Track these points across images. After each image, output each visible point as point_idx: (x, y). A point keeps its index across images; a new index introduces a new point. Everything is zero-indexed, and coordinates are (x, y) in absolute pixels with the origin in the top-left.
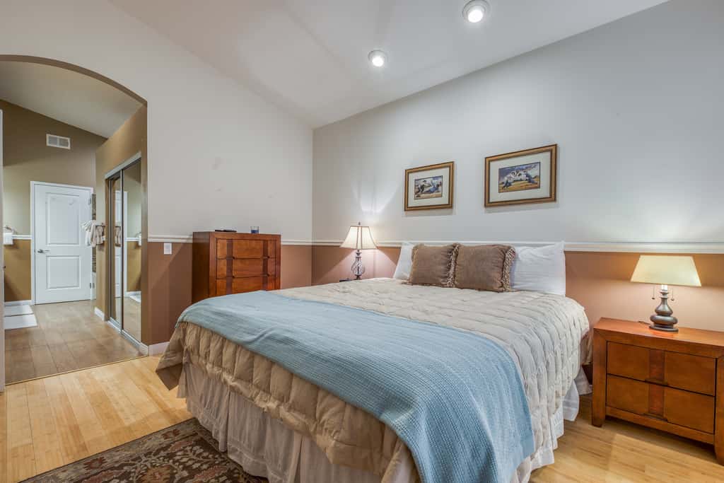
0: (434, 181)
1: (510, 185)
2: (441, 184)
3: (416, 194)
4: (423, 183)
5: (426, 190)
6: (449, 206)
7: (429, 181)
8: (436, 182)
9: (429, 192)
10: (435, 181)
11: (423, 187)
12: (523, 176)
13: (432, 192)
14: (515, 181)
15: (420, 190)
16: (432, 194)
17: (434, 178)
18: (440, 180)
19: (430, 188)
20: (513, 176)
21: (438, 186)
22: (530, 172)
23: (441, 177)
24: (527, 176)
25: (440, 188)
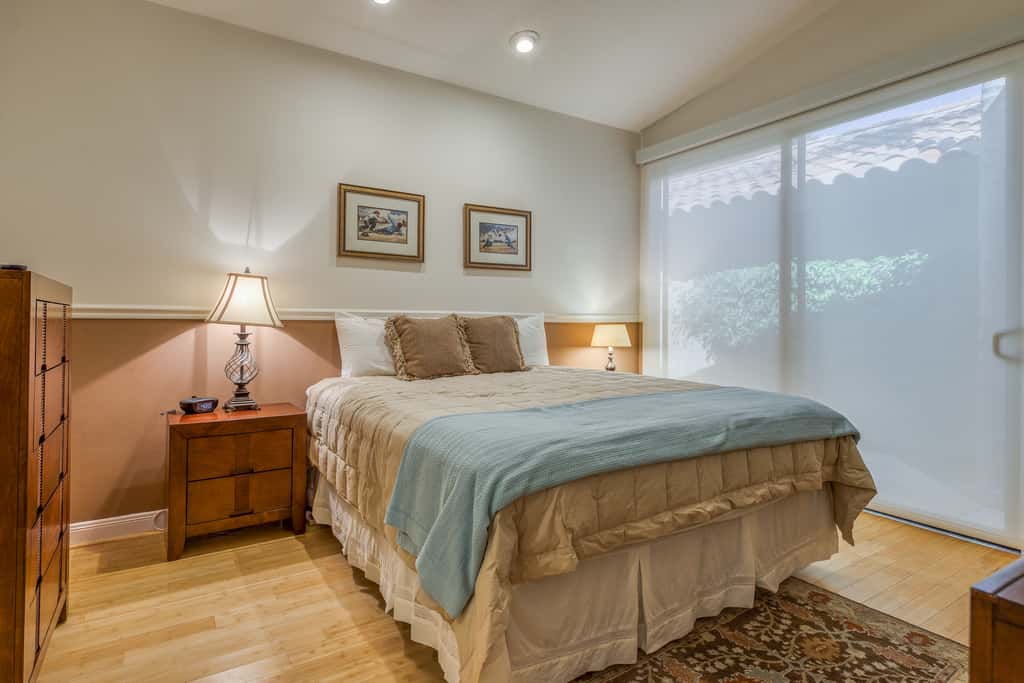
0: (392, 216)
1: (491, 245)
2: (405, 224)
3: (360, 229)
4: (372, 216)
5: (379, 227)
6: (419, 258)
7: (384, 214)
8: (397, 219)
9: (384, 231)
10: (395, 217)
11: (373, 222)
12: (503, 238)
13: (391, 234)
14: (496, 241)
15: (368, 226)
16: (389, 237)
17: (394, 212)
18: (403, 217)
19: (386, 226)
20: (493, 236)
21: (400, 225)
22: (509, 235)
23: (406, 213)
24: (507, 238)
25: (403, 229)
